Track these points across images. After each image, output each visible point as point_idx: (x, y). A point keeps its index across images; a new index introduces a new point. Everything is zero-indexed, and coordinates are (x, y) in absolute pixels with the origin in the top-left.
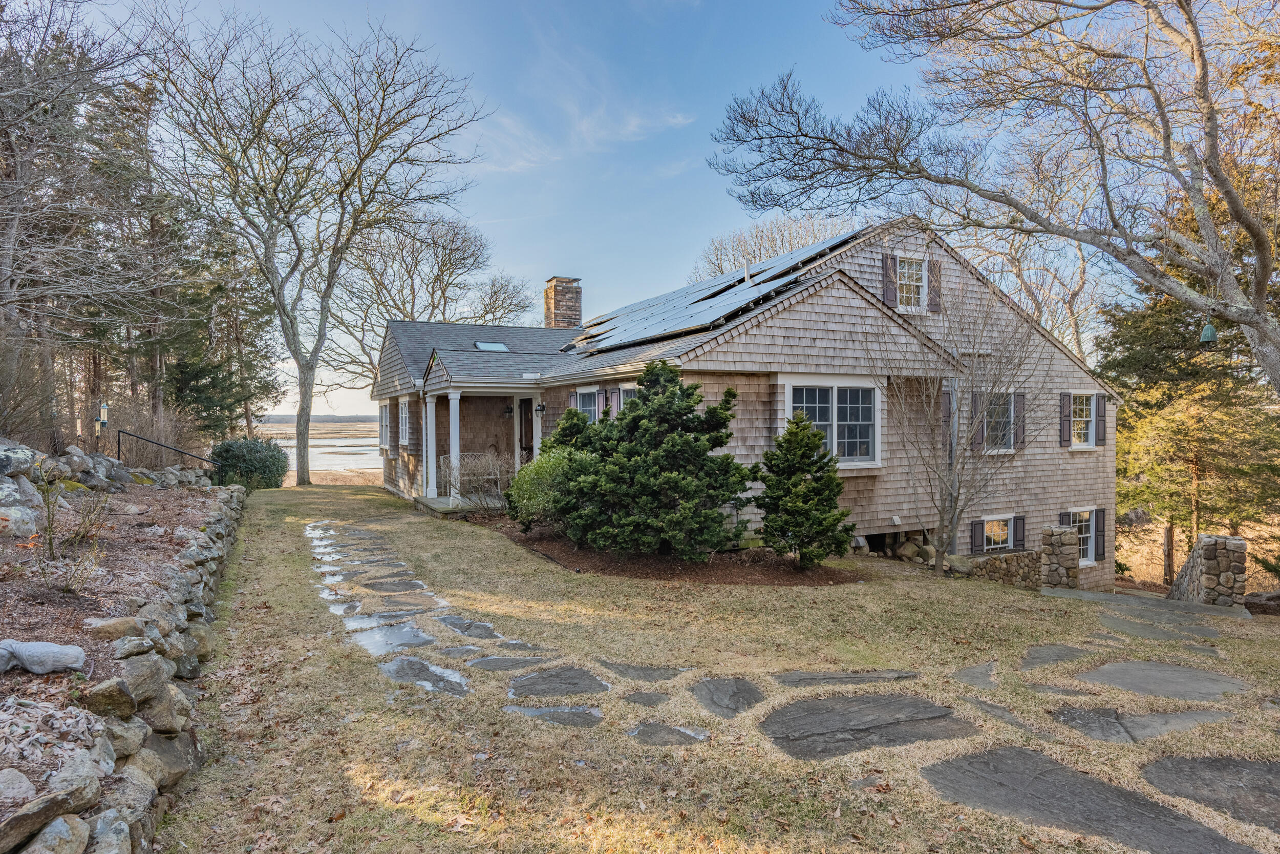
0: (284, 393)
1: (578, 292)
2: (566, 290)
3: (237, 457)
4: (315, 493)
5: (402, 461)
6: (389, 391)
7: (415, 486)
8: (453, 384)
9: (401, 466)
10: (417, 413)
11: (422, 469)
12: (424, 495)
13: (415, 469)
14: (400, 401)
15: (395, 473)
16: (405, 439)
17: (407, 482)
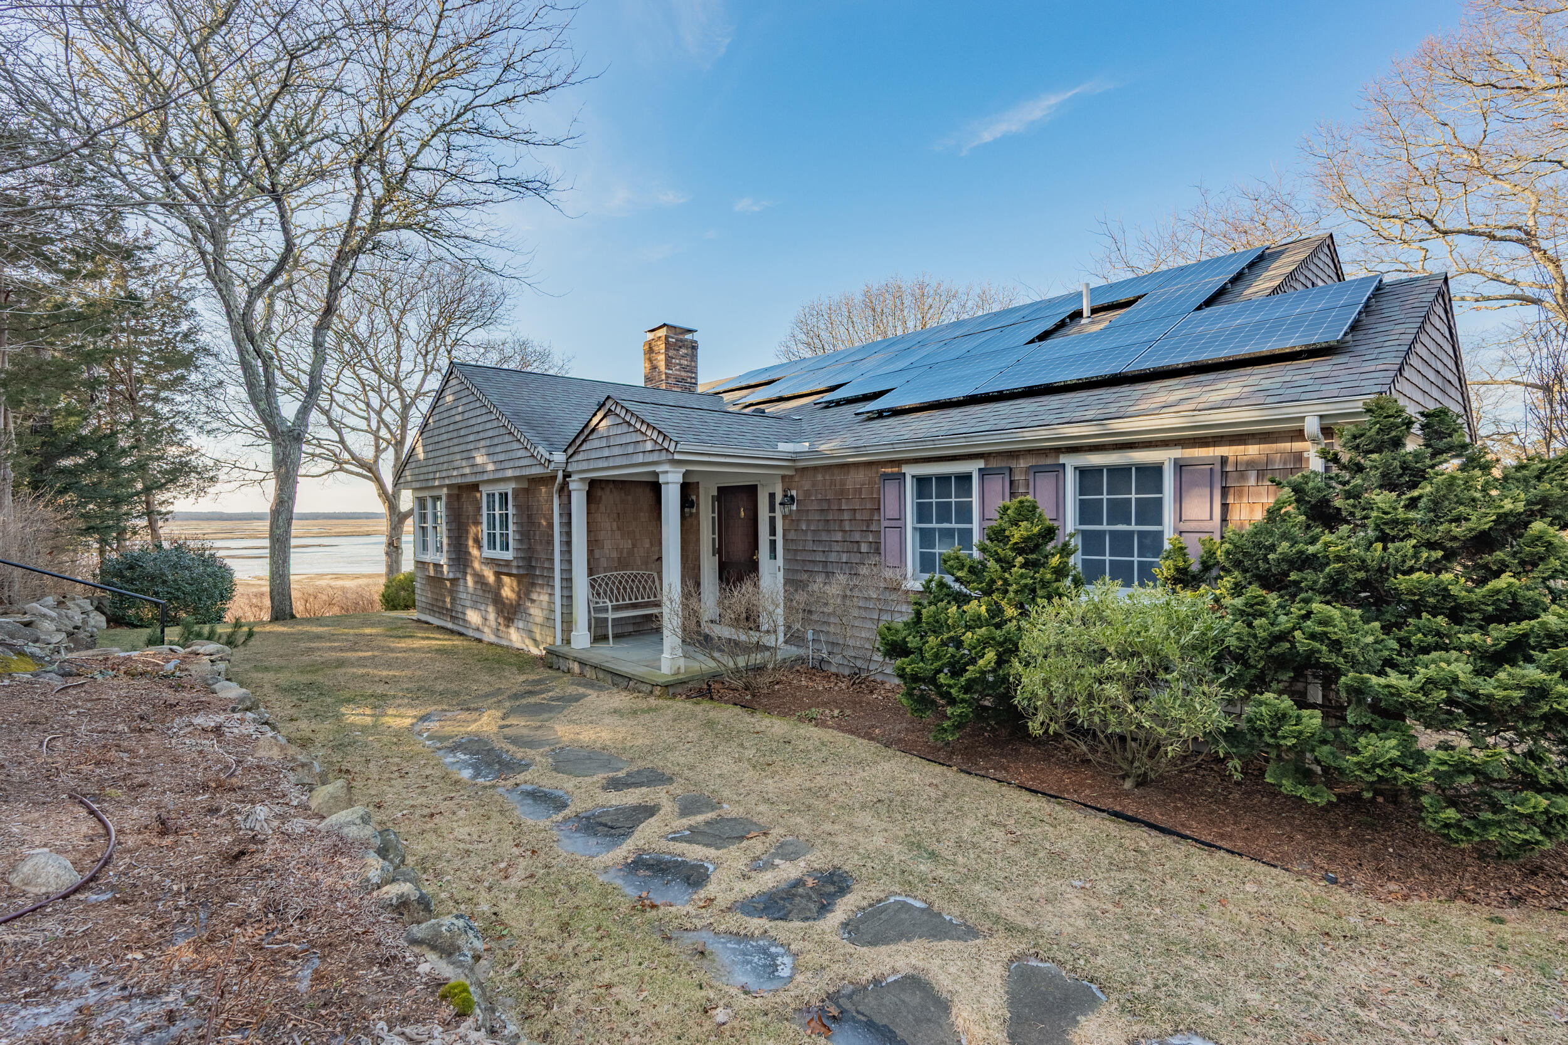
1: (694, 347)
3: (150, 576)
5: (476, 583)
6: (455, 473)
7: (521, 625)
8: (677, 457)
9: (471, 590)
10: (528, 508)
11: (545, 598)
12: (558, 642)
13: (520, 597)
14: (485, 490)
15: (453, 600)
16: (502, 549)
17: (492, 616)
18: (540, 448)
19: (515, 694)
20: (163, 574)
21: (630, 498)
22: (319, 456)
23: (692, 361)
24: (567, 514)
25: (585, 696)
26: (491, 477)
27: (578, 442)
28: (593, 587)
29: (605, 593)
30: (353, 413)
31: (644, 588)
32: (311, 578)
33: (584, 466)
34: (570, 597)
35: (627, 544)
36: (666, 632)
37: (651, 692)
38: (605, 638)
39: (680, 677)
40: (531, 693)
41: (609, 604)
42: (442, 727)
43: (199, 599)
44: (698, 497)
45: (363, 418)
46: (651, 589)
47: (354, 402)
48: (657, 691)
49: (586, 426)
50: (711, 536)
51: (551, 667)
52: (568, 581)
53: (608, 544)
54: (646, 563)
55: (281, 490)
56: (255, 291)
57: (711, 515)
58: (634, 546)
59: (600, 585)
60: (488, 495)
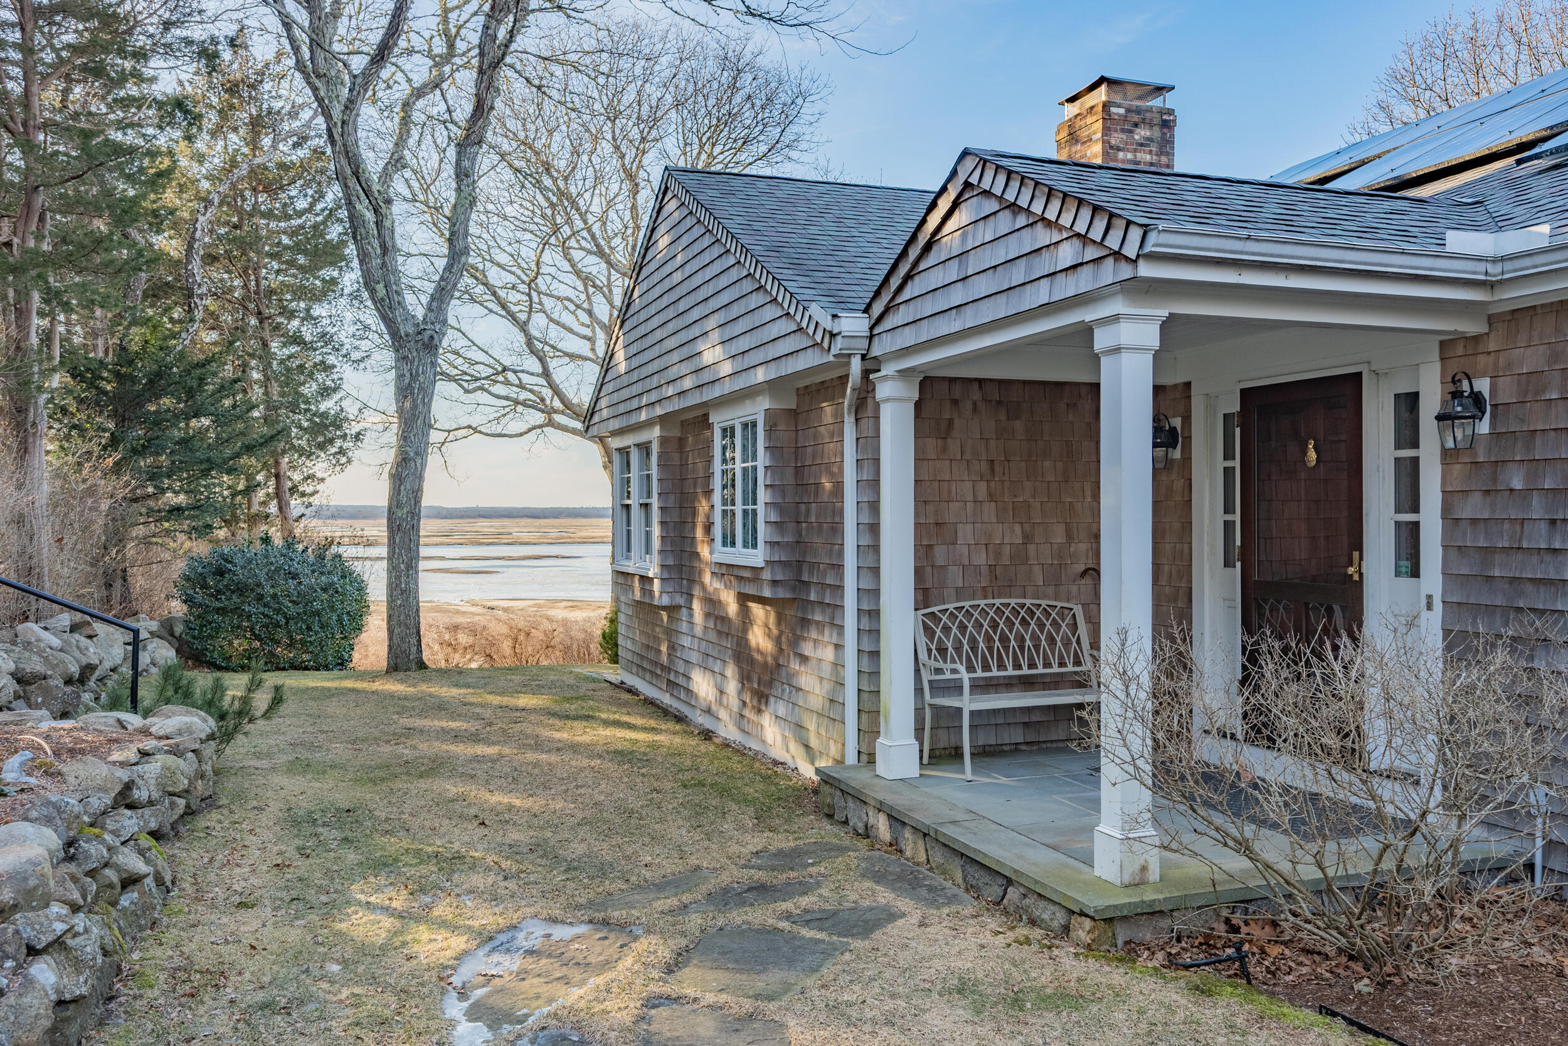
0: (358, 437)
1: (1166, 123)
2: (1135, 119)
3: (241, 589)
4: (441, 707)
5: (707, 615)
6: (670, 391)
7: (781, 709)
8: (1145, 270)
9: (698, 631)
10: (797, 451)
11: (828, 654)
12: (851, 759)
13: (781, 650)
14: (718, 419)
15: (672, 647)
16: (745, 546)
17: (732, 687)
18: (815, 310)
19: (726, 891)
20: (259, 585)
21: (1018, 425)
22: (524, 404)
23: (1161, 153)
24: (870, 459)
25: (892, 916)
26: (727, 387)
27: (895, 282)
28: (929, 632)
29: (958, 649)
30: (570, 330)
31: (1051, 641)
32: (539, 606)
33: (908, 338)
34: (875, 655)
35: (1010, 536)
36: (1109, 771)
37: (1066, 929)
38: (956, 754)
39: (1150, 896)
40: (762, 891)
41: (965, 676)
42: (522, 975)
43: (309, 628)
44: (1187, 419)
45: (585, 337)
46: (1067, 643)
47: (573, 313)
48: (1083, 931)
49: (914, 238)
50: (1221, 517)
51: (830, 816)
52: (871, 615)
53: (966, 533)
54: (1055, 580)
55: (405, 438)
56: (359, 80)
57: (1221, 464)
58: (1027, 538)
59: (946, 630)
60: (724, 430)
